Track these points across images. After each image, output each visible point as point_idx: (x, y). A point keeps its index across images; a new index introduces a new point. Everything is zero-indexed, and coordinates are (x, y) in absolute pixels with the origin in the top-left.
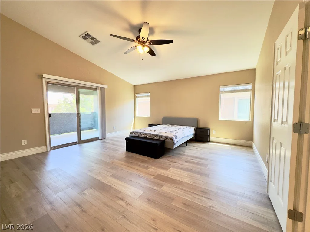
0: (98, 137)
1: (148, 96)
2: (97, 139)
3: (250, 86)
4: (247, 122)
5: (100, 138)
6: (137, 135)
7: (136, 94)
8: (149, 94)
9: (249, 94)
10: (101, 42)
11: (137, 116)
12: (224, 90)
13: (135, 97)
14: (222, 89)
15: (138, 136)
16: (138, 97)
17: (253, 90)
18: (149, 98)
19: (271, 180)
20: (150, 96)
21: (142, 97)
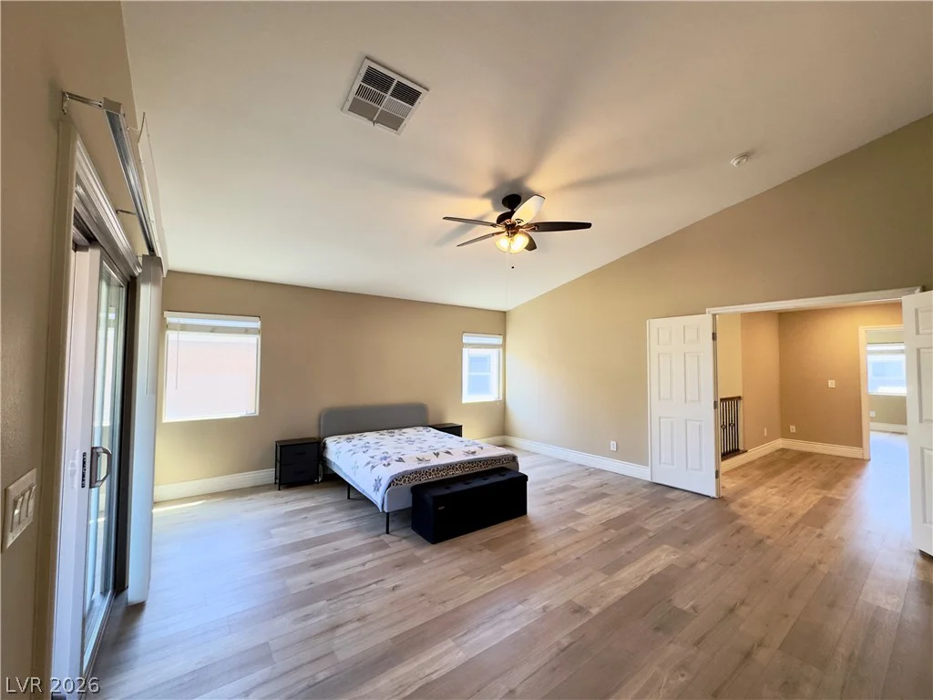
1: (247, 331)
3: (498, 340)
4: (496, 402)
8: (256, 324)
11: (165, 421)
12: (470, 342)
14: (466, 339)
16: (184, 328)
17: (504, 346)
18: (256, 338)
19: (660, 463)
20: (263, 332)
21: (212, 331)
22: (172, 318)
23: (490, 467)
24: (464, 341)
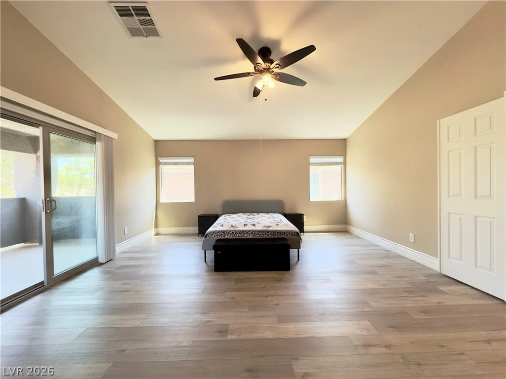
0: (97, 258)
1: (189, 163)
2: (94, 264)
3: (340, 159)
4: (338, 201)
5: (101, 260)
6: (223, 238)
7: (159, 158)
8: (192, 160)
9: (339, 168)
10: (163, 38)
11: (161, 202)
12: (315, 162)
13: (158, 164)
14: (313, 160)
15: (226, 237)
16: (166, 164)
17: (345, 163)
18: (192, 167)
19: (449, 257)
20: (195, 164)
21: (176, 165)
22: (162, 160)
23: (276, 237)
24: (310, 162)
